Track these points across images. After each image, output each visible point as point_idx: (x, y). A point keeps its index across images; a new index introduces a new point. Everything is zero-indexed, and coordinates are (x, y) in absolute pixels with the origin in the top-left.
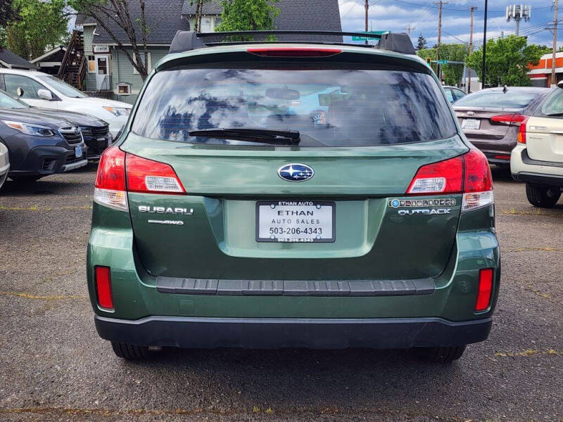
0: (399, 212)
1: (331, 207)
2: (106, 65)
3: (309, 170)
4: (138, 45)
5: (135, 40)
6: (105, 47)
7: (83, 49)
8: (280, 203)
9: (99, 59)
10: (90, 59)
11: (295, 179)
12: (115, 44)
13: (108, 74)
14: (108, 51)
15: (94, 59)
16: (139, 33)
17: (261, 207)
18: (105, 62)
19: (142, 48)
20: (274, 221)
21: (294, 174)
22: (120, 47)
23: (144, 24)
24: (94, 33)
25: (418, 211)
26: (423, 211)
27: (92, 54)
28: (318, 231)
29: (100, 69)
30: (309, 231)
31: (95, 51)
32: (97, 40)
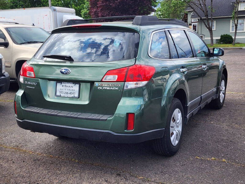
0: (98, 88)
1: (78, 85)
2: (196, 27)
3: (69, 70)
4: (209, 18)
5: (208, 15)
6: (196, 20)
7: (187, 21)
8: (63, 83)
9: (193, 25)
10: (190, 25)
11: (64, 74)
12: (199, 18)
13: (197, 31)
14: (197, 21)
15: (191, 25)
16: (209, 12)
17: (58, 84)
18: (196, 26)
19: (210, 19)
20: (61, 89)
21: (64, 72)
22: (201, 19)
23: (212, 8)
24: (192, 14)
25: (105, 88)
26: (107, 88)
27: (191, 23)
28: (74, 94)
29: (193, 29)
30: (71, 93)
31: (192, 21)
32: (193, 17)
